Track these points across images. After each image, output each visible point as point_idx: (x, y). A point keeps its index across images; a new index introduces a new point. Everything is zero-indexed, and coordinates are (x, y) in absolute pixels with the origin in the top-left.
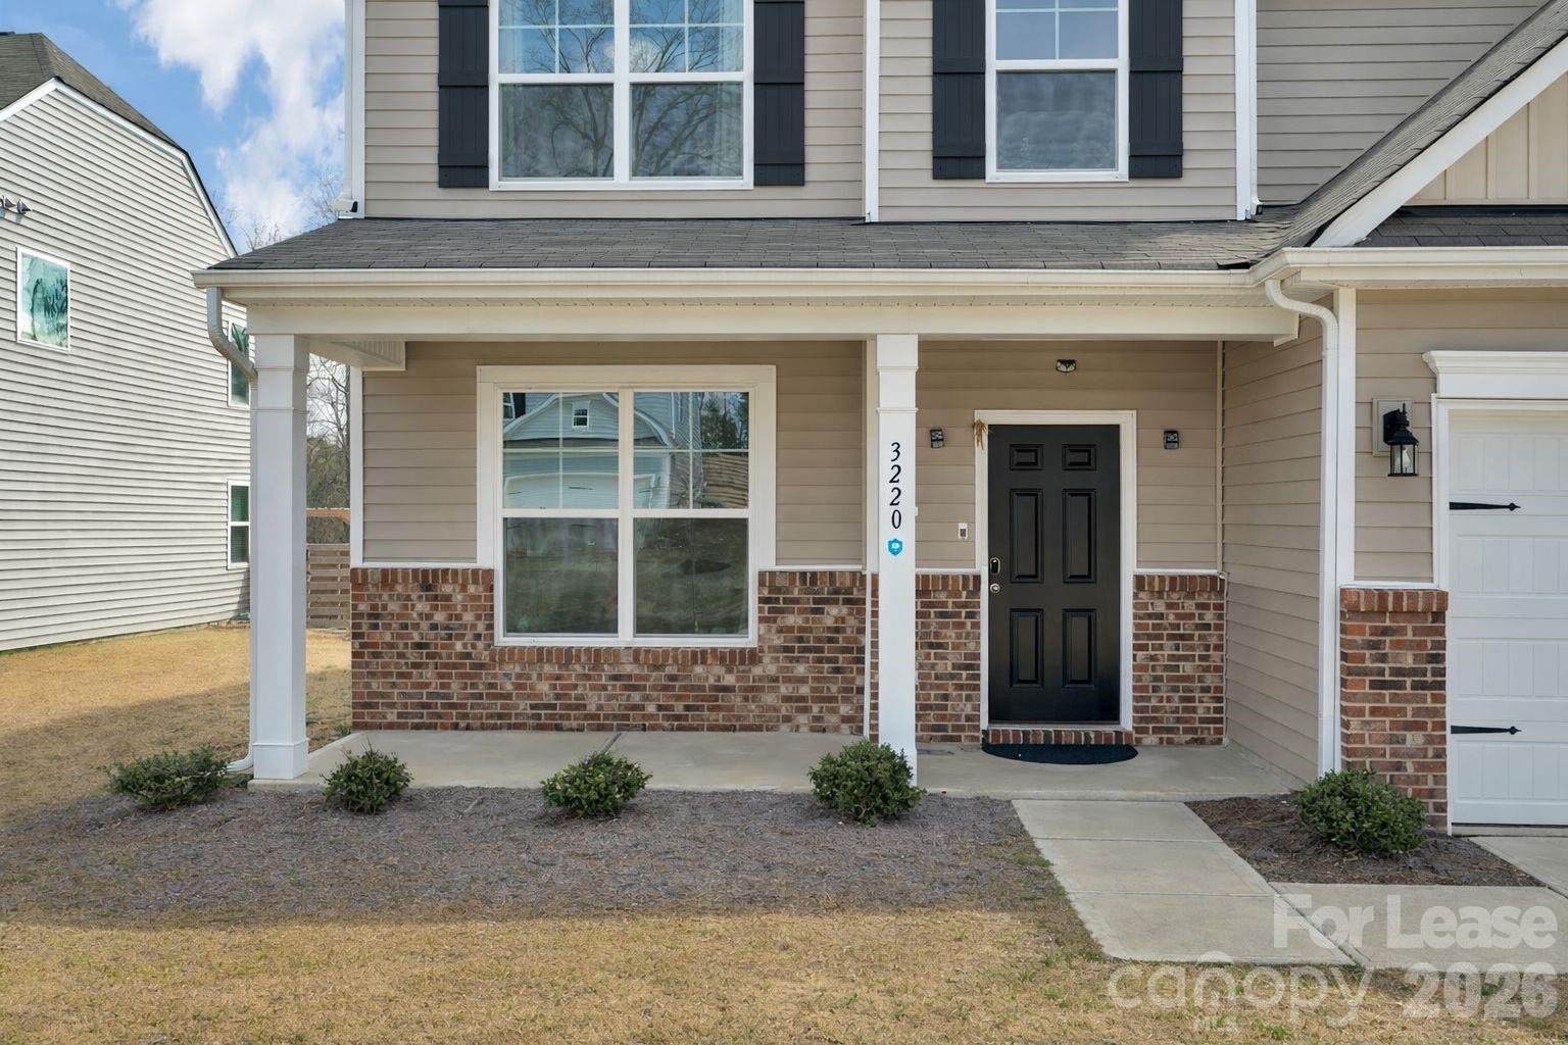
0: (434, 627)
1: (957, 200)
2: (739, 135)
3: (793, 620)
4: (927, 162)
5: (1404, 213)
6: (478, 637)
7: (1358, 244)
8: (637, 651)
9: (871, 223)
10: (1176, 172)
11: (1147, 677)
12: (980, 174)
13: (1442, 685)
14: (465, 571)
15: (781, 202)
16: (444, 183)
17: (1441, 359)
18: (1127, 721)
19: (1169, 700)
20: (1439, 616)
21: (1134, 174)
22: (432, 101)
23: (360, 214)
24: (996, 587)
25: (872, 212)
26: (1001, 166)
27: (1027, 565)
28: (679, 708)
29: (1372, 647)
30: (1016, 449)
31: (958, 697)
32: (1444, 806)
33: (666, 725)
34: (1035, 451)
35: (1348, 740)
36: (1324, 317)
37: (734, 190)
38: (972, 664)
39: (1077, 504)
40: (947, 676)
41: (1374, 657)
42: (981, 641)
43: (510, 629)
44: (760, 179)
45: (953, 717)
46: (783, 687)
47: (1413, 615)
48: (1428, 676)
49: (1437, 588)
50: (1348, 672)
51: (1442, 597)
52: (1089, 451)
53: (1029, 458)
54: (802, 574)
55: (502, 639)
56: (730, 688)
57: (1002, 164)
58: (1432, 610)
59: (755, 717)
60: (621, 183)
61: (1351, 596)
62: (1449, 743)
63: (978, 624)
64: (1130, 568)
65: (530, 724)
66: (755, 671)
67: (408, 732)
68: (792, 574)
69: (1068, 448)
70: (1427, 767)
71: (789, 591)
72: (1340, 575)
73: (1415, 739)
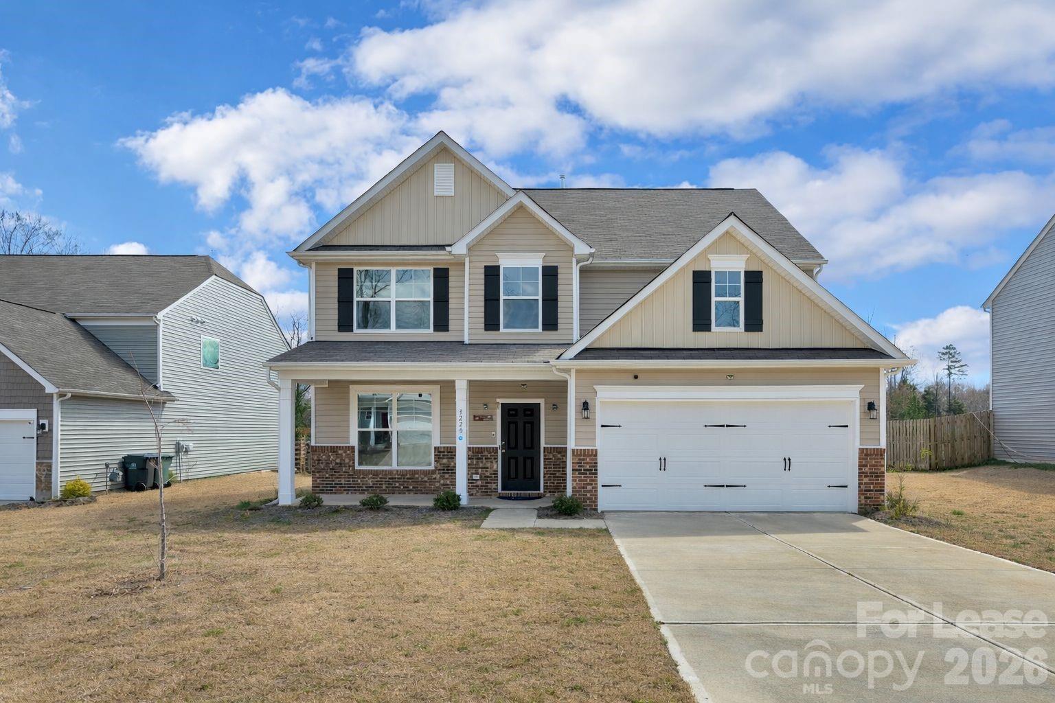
0: (337, 463)
1: (491, 337)
2: (429, 315)
3: (445, 461)
4: (483, 326)
5: (586, 350)
6: (350, 466)
7: (570, 359)
8: (397, 471)
9: (466, 344)
10: (556, 329)
11: (547, 476)
12: (498, 329)
13: (596, 474)
14: (346, 447)
15: (442, 336)
16: (340, 330)
17: (597, 387)
18: (542, 490)
19: (554, 483)
20: (596, 455)
21: (544, 329)
22: (336, 306)
23: (314, 340)
24: (504, 451)
25: (467, 341)
26: (504, 328)
27: (513, 444)
28: (411, 487)
29: (578, 463)
30: (509, 410)
31: (491, 483)
32: (597, 505)
33: (407, 493)
34: (516, 410)
35: (573, 488)
36: (568, 377)
37: (428, 333)
38: (495, 473)
39: (528, 426)
40: (488, 477)
41: (579, 466)
42: (498, 467)
43: (360, 464)
44: (435, 330)
45: (490, 489)
46: (442, 482)
47: (589, 455)
48: (592, 471)
49: (595, 448)
50: (573, 470)
51: (596, 450)
52: (532, 410)
53: (514, 412)
54: (448, 447)
55: (357, 467)
56: (426, 482)
57: (505, 327)
58: (594, 454)
59: (434, 490)
60: (392, 332)
61: (573, 450)
62: (600, 489)
63: (497, 462)
64: (543, 445)
65: (366, 492)
66: (434, 476)
67: (329, 495)
68: (444, 447)
69: (525, 410)
70: (593, 495)
71: (444, 452)
72: (571, 445)
73: (589, 488)
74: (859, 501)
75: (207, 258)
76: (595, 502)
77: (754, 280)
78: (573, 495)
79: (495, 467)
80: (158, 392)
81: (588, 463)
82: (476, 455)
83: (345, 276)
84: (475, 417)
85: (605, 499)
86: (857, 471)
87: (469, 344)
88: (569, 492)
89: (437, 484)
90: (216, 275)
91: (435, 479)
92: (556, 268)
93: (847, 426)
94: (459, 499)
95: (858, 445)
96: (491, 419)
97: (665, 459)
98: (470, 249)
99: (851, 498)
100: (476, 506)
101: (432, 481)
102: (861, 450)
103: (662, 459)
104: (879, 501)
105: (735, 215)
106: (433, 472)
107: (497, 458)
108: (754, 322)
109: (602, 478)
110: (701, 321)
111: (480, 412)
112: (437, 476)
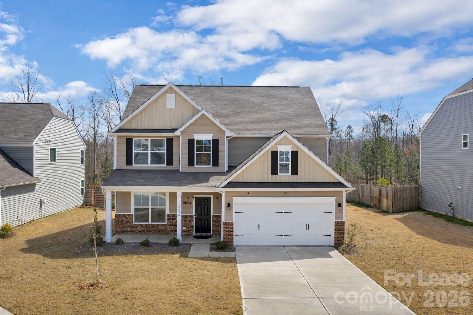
0: (126, 222)
1: (191, 169)
2: (164, 159)
3: (171, 221)
4: (187, 164)
5: (230, 183)
6: (131, 223)
7: (222, 188)
8: (151, 224)
9: (180, 172)
10: (218, 165)
11: (214, 228)
12: (194, 166)
13: (233, 232)
14: (129, 214)
15: (170, 168)
16: (127, 165)
17: (233, 198)
18: (212, 233)
19: (216, 231)
21: (213, 165)
22: (125, 154)
23: (116, 169)
24: (196, 217)
27: (200, 214)
28: (157, 232)
29: (226, 227)
30: (198, 199)
31: (191, 230)
32: (233, 244)
33: (155, 234)
34: (201, 200)
35: (224, 237)
36: (222, 193)
37: (164, 166)
38: (192, 226)
39: (206, 206)
40: (189, 228)
41: (226, 229)
42: (194, 223)
43: (135, 222)
44: (167, 165)
45: (190, 233)
46: (170, 229)
47: (230, 224)
48: (232, 230)
49: (232, 221)
50: (224, 230)
51: (233, 222)
52: (207, 200)
53: (200, 200)
54: (172, 215)
55: (134, 223)
56: (163, 229)
57: (197, 164)
58: (232, 224)
59: (167, 233)
60: (149, 165)
61: (224, 222)
62: (235, 237)
63: (193, 222)
64: (212, 214)
65: (138, 234)
66: (166, 227)
67: (122, 235)
68: (171, 215)
69: (205, 199)
70: (232, 240)
71: (171, 217)
72: (223, 220)
73: (230, 237)
74: (335, 242)
75: (48, 104)
76: (233, 243)
77: (295, 155)
78: (224, 240)
79: (192, 224)
80: (33, 178)
81: (229, 227)
82: (184, 218)
83: (129, 142)
84: (184, 202)
85: (236, 241)
86: (334, 230)
87: (182, 172)
88: (222, 239)
89: (168, 231)
90: (55, 116)
91: (167, 228)
92: (218, 140)
93: (331, 212)
94: (179, 241)
95: (335, 220)
96: (191, 203)
97: (260, 225)
98: (182, 132)
99: (331, 241)
100: (185, 243)
101: (166, 229)
102: (336, 222)
103: (259, 225)
104: (341, 242)
105: (286, 131)
106: (166, 225)
107: (193, 220)
108: (295, 172)
109: (235, 233)
110: (274, 172)
111: (186, 200)
112: (168, 227)
